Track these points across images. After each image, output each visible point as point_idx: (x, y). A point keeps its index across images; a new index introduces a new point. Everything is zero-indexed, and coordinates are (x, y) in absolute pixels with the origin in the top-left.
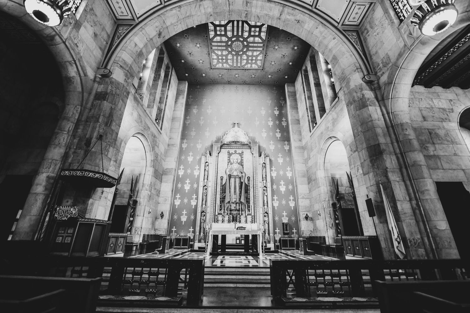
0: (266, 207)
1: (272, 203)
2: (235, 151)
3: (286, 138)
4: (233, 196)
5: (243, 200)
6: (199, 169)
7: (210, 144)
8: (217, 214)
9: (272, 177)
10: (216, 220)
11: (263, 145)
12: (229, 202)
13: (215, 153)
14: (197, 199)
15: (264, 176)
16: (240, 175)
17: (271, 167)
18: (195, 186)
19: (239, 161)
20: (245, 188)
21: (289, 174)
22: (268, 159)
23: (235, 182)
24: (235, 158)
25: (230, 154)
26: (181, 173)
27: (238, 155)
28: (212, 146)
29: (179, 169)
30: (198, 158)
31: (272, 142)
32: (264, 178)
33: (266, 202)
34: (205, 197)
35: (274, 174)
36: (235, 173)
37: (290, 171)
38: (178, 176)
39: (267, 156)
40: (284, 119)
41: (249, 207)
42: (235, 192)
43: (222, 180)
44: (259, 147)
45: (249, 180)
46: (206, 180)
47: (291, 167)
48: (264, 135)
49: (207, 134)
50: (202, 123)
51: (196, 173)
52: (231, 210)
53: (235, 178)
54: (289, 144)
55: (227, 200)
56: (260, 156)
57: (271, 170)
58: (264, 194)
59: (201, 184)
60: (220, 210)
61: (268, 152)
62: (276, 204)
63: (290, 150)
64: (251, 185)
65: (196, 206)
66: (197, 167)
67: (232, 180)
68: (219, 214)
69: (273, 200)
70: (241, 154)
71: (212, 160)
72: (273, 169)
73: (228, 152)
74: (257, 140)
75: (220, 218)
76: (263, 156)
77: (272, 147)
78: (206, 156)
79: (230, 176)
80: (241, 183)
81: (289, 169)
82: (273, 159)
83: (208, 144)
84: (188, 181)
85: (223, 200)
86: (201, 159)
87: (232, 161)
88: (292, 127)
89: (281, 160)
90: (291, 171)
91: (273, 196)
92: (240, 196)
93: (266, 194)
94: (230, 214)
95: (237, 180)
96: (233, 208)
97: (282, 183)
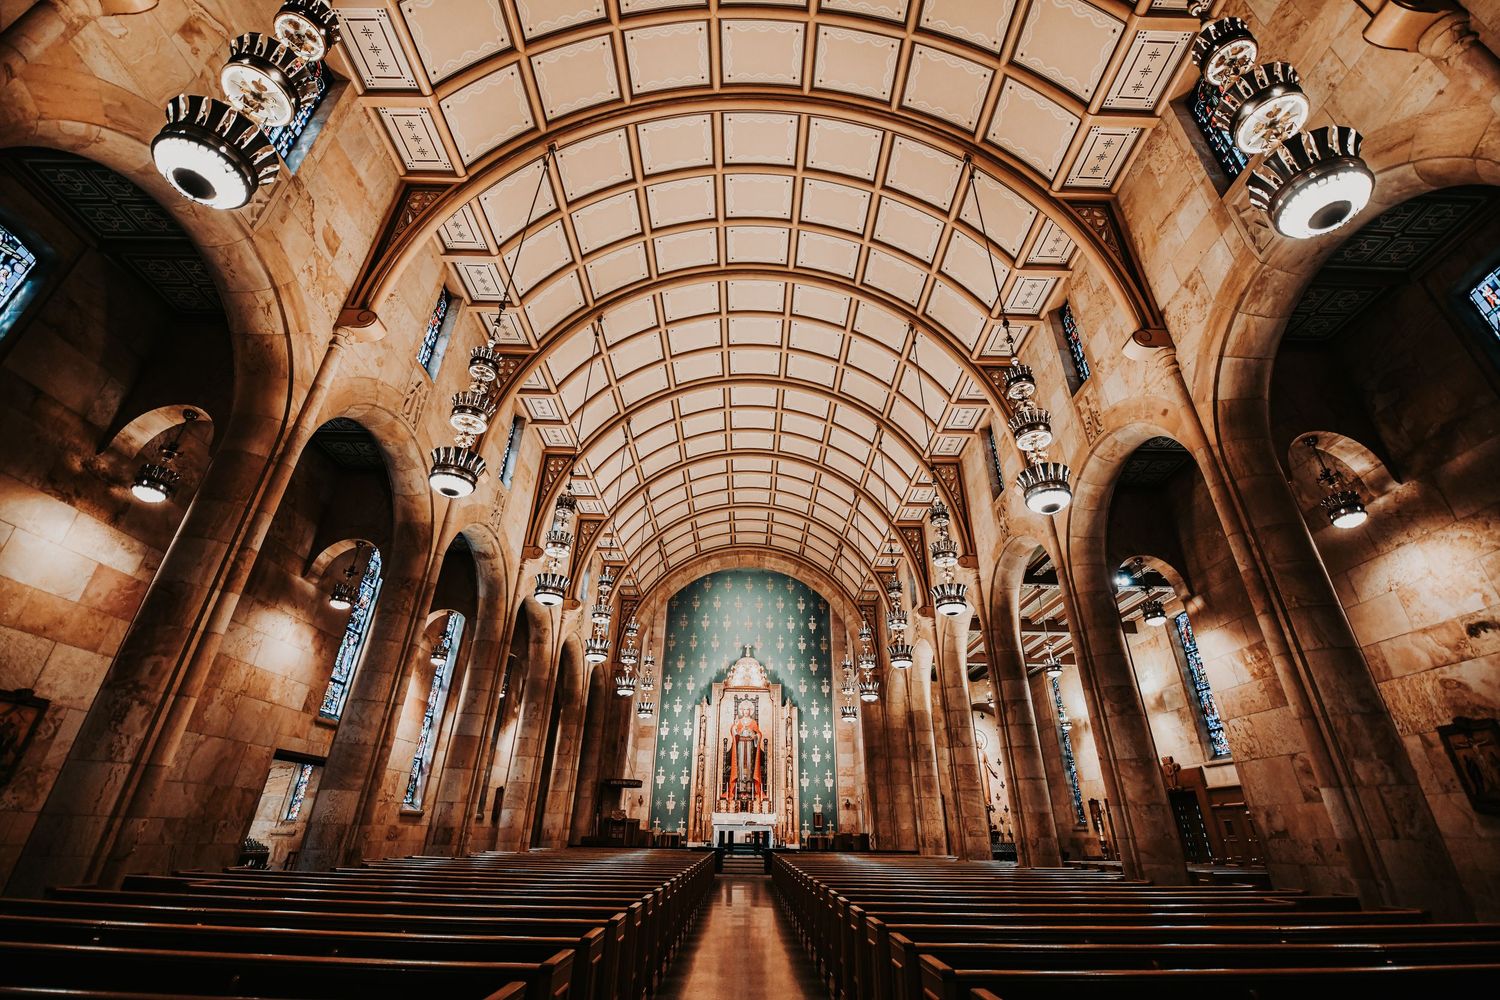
0: (789, 788)
1: (800, 783)
2: (746, 696)
3: (825, 674)
4: (742, 772)
5: (756, 777)
6: (692, 726)
7: (707, 683)
8: (718, 798)
9: (800, 739)
10: (718, 809)
11: (791, 686)
12: (736, 780)
13: (715, 700)
14: (689, 774)
15: (789, 739)
16: (753, 736)
17: (800, 723)
18: (686, 754)
19: (752, 713)
20: (760, 758)
21: (827, 735)
22: (795, 710)
23: (746, 747)
24: (746, 706)
25: (738, 701)
26: (664, 732)
27: (750, 703)
28: (710, 687)
29: (661, 726)
30: (689, 707)
31: (803, 681)
32: (790, 743)
33: (790, 781)
34: (701, 772)
35: (804, 735)
36: (746, 733)
37: (829, 729)
38: (660, 737)
39: (794, 705)
40: (824, 639)
41: (765, 787)
42: (745, 763)
43: (725, 744)
44: (783, 688)
45: (766, 744)
46: (702, 746)
47: (831, 723)
48: (792, 667)
49: (703, 665)
50: (694, 645)
51: (687, 732)
52: (739, 793)
53: (746, 741)
54: (830, 684)
55: (733, 777)
56: (784, 704)
57: (800, 728)
58: (787, 768)
59: (695, 752)
60: (724, 792)
61: (796, 697)
62: (805, 783)
63: (830, 694)
64: (769, 754)
65: (688, 786)
66: (688, 723)
67: (741, 745)
68: (721, 799)
69: (801, 777)
70: (755, 701)
71: (710, 711)
72: (804, 725)
73: (736, 697)
74: (780, 677)
75: (723, 804)
76: (788, 705)
77: (803, 689)
78: (702, 706)
79: (738, 738)
80: (754, 749)
81: (827, 726)
82: (803, 709)
83: (703, 684)
84: (675, 746)
85: (726, 778)
86: (694, 708)
87: (740, 712)
88: (835, 656)
89: (815, 712)
90: (831, 729)
91: (800, 771)
92: (753, 771)
93: (790, 768)
94: (738, 799)
95: (749, 744)
96: (742, 789)
97: (816, 749)
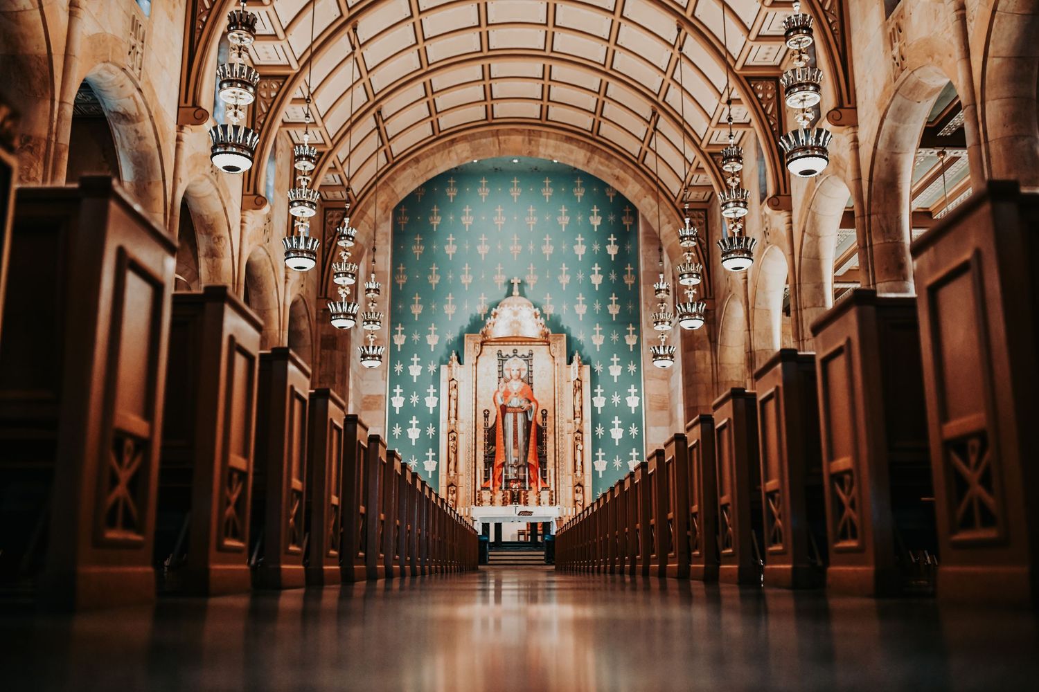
0: (579, 473)
1: (593, 466)
2: (515, 351)
3: (630, 318)
4: (512, 454)
5: (531, 460)
6: (437, 395)
7: (457, 334)
9: (594, 409)
11: (580, 336)
12: (503, 465)
13: (469, 357)
14: (436, 458)
15: (578, 409)
16: (525, 405)
17: (593, 386)
18: (431, 431)
19: (524, 374)
20: (536, 434)
21: (633, 402)
22: (587, 369)
23: (515, 421)
24: (515, 366)
25: (502, 359)
26: (398, 402)
27: (521, 360)
28: (461, 341)
29: (392, 394)
30: (432, 368)
31: (598, 328)
32: (578, 414)
33: (579, 464)
34: (452, 456)
35: (600, 402)
36: (515, 402)
37: (636, 394)
38: (392, 409)
39: (585, 363)
40: (629, 268)
41: (544, 473)
42: (515, 442)
43: (486, 416)
44: (570, 341)
45: (544, 416)
46: (453, 420)
47: (638, 386)
48: (581, 309)
49: (449, 309)
50: (435, 280)
51: (431, 402)
52: (507, 481)
53: (515, 413)
54: (638, 332)
55: (498, 462)
56: (570, 362)
57: (593, 394)
58: (575, 447)
59: (444, 427)
60: (486, 480)
61: (587, 351)
62: (601, 466)
63: (637, 347)
64: (550, 429)
65: (436, 473)
66: (432, 390)
67: (509, 417)
68: (483, 488)
69: (595, 458)
70: (528, 359)
71: (463, 373)
72: (599, 390)
73: (499, 354)
74: (565, 323)
75: (486, 496)
76: (575, 363)
77: (598, 340)
78: (450, 366)
79: (504, 410)
80: (528, 424)
81: (633, 390)
82: (599, 368)
83: (451, 336)
84: (414, 421)
85: (490, 460)
86: (438, 370)
87: (507, 374)
88: (645, 293)
89: (616, 371)
90: (638, 394)
91: (594, 450)
92: (527, 452)
93: (580, 447)
94: (507, 488)
95: (520, 417)
96: (511, 476)
97: (616, 422)
